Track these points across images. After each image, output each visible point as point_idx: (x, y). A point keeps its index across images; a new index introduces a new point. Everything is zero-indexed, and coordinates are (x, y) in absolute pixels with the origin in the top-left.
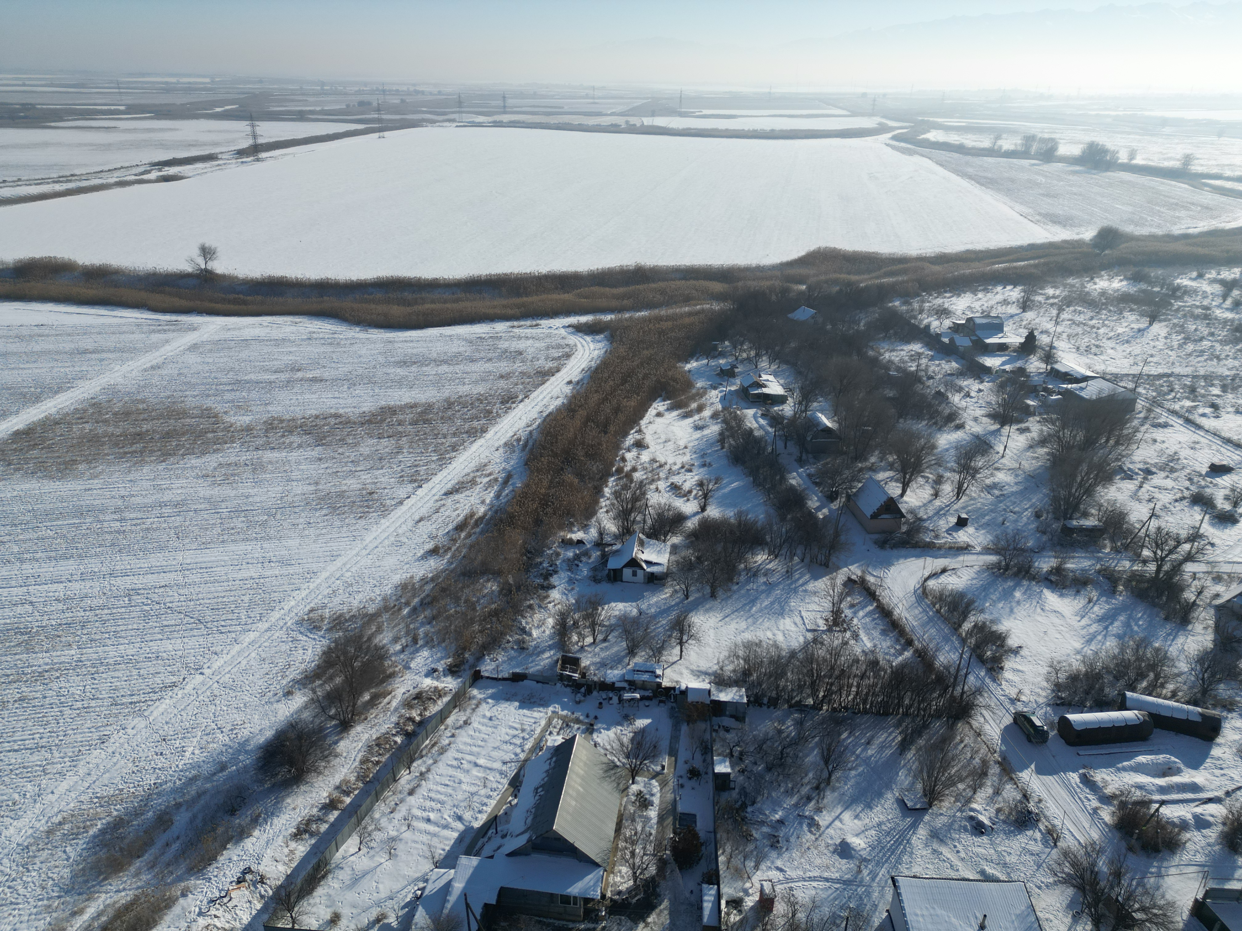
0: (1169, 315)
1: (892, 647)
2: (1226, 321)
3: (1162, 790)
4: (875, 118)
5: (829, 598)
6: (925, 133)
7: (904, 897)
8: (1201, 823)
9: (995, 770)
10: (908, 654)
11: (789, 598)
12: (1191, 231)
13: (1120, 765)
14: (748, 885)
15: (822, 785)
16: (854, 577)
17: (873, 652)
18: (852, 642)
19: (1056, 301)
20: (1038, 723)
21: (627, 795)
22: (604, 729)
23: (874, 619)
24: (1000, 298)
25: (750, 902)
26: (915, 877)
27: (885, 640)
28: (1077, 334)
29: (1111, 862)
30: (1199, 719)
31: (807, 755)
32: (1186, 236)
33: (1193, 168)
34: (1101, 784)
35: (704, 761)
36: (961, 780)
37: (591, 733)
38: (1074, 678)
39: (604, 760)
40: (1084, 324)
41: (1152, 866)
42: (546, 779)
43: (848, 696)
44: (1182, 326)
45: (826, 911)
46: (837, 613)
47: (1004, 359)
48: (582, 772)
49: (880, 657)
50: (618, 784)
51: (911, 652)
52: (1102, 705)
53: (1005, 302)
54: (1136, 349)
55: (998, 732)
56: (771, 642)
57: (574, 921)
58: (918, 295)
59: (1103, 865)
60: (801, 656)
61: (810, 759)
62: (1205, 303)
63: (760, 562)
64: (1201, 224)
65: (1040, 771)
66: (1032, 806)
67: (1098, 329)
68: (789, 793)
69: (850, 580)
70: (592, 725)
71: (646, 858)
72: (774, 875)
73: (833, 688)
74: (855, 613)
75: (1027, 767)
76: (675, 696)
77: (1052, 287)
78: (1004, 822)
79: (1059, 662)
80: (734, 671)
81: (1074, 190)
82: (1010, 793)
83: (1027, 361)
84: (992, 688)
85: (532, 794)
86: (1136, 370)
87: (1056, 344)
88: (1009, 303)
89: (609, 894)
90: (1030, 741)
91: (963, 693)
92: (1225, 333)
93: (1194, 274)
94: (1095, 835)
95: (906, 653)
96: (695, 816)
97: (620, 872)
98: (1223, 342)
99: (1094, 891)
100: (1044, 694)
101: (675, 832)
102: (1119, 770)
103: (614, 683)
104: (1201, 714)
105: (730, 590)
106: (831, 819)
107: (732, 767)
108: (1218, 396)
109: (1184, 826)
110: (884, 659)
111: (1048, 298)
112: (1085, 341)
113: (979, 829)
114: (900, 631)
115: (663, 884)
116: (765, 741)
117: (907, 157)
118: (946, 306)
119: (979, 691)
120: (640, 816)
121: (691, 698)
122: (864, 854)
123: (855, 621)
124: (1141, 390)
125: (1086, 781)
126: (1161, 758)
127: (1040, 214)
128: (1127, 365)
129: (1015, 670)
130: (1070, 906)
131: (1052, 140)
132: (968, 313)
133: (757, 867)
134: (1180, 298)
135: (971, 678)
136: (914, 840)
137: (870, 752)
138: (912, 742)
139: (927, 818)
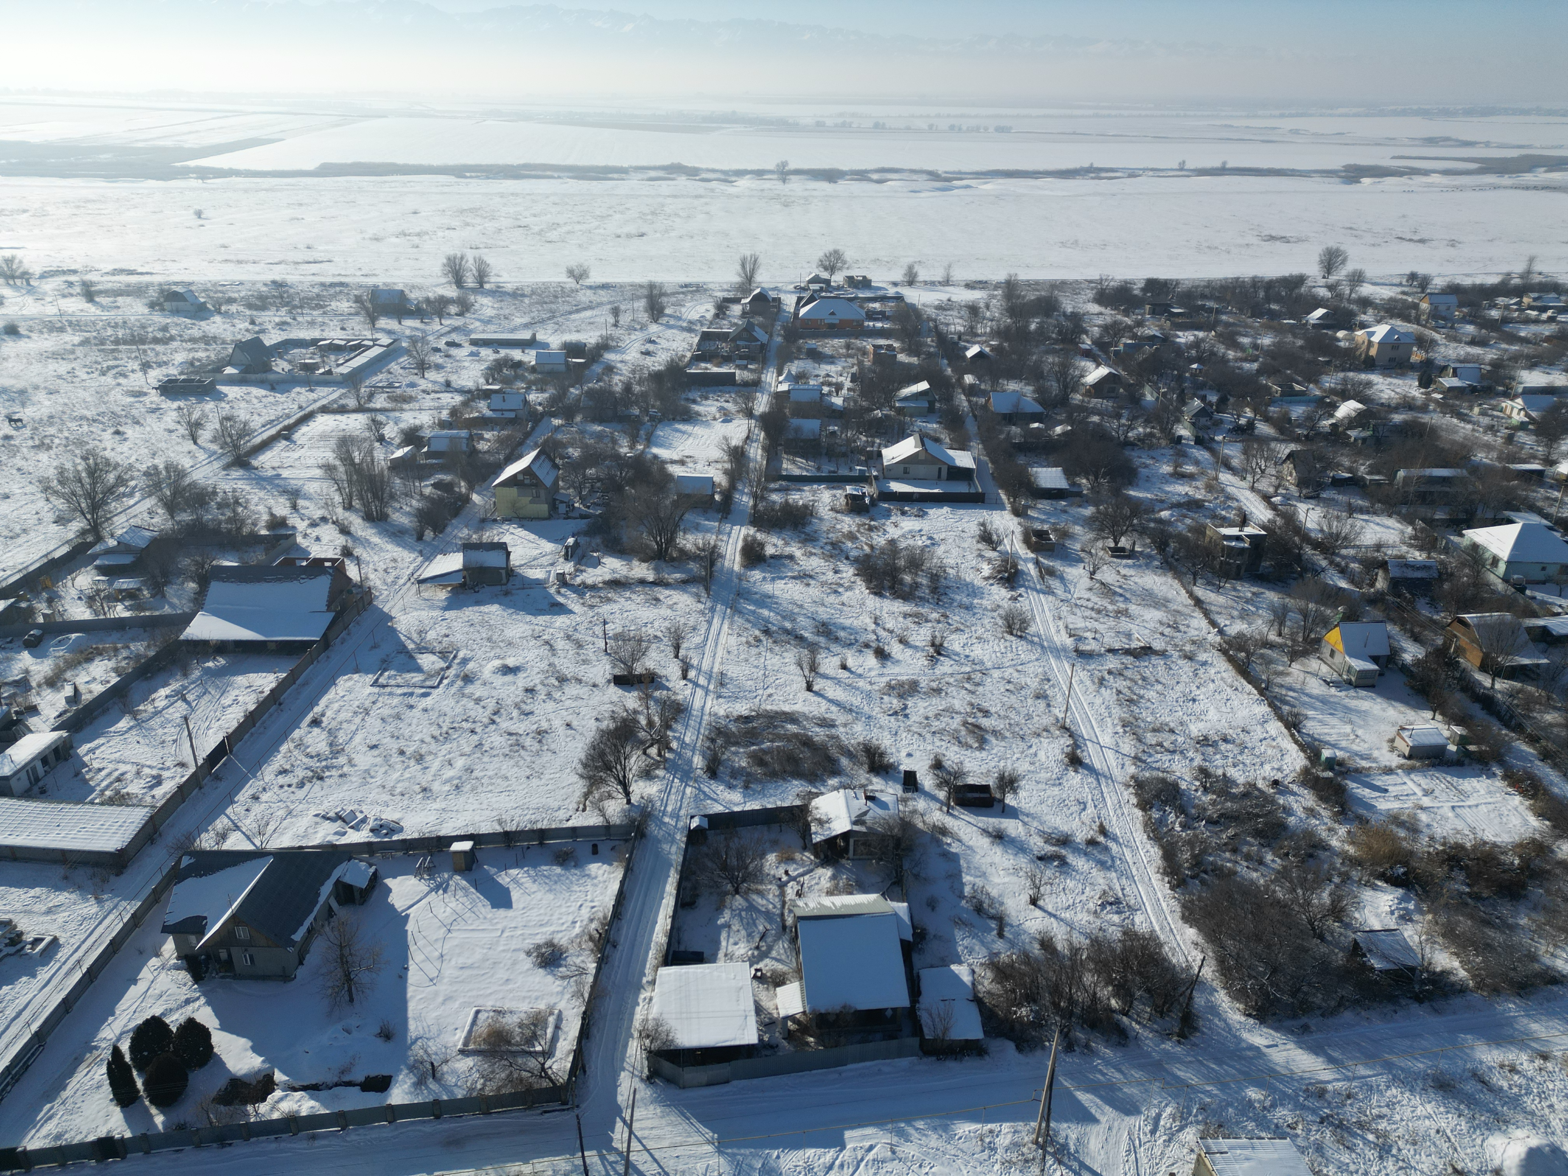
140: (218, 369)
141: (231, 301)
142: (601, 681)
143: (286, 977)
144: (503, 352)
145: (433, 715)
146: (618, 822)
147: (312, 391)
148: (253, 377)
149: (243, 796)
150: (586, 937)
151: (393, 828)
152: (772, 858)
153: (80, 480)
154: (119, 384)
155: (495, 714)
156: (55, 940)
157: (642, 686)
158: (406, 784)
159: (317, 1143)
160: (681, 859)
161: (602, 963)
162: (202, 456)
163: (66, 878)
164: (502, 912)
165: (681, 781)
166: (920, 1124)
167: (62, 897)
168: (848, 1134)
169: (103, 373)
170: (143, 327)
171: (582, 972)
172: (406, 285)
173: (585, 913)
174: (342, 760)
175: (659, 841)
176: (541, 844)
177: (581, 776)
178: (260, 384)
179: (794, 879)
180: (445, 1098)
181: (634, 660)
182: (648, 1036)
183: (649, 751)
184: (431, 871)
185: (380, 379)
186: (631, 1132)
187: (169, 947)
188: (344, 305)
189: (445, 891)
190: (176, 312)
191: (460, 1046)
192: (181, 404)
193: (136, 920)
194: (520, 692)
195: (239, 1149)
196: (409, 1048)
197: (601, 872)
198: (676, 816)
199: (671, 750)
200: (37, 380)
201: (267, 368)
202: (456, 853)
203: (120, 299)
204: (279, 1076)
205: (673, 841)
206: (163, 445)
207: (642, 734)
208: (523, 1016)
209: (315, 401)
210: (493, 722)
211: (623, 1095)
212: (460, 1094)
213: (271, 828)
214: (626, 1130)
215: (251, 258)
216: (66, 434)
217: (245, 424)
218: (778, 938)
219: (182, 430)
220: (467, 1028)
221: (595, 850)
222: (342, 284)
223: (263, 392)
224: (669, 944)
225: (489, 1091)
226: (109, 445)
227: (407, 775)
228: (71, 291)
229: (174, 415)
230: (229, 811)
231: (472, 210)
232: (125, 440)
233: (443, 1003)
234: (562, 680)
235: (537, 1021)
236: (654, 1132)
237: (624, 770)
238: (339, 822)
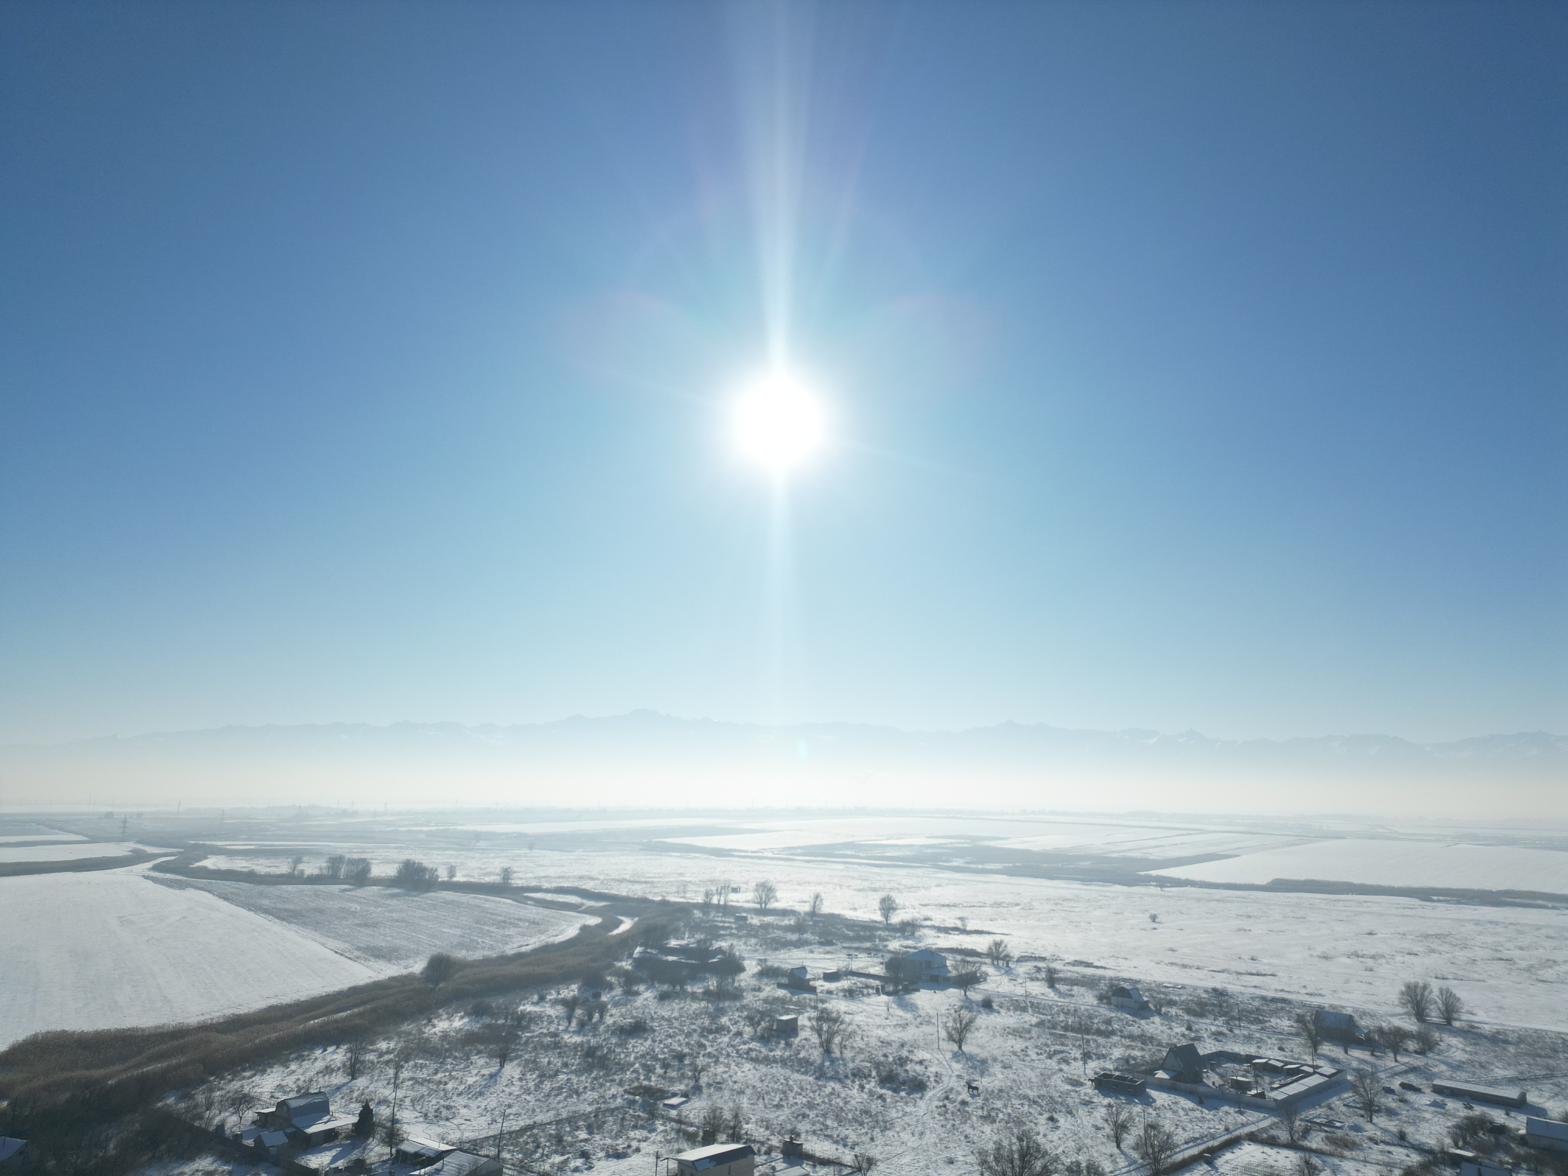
0: (518, 1050)
2: (576, 1046)
4: (126, 844)
6: (200, 860)
12: (523, 949)
19: (391, 1056)
24: (319, 1065)
28: (422, 1097)
32: (520, 956)
33: (513, 882)
40: (429, 1081)
44: (535, 1061)
47: (334, 1152)
53: (328, 1070)
54: (491, 1101)
58: (204, 1082)
62: (552, 1029)
64: (532, 940)
67: (446, 1083)
77: (384, 1040)
81: (395, 915)
83: (365, 1149)
86: (495, 1130)
87: (398, 1116)
88: (332, 1071)
92: (578, 1061)
93: (536, 998)
98: (578, 1072)
108: (586, 1140)
111: (381, 1055)
112: (433, 1103)
117: (177, 892)
118: (246, 1090)
124: (506, 1155)
127: (359, 949)
128: (485, 1125)
131: (363, 860)
132: (278, 1095)
134: (526, 1028)
140: (1151, 1072)
141: (1172, 1003)
144: (1478, 1110)
147: (1241, 1113)
148: (1183, 1085)
153: (1012, 1161)
154: (1061, 1070)
162: (1122, 1163)
169: (1050, 1057)
170: (1090, 1017)
172: (1356, 1010)
178: (1189, 1094)
185: (1317, 1113)
188: (1285, 1024)
190: (1121, 1007)
192: (1111, 1100)
200: (997, 1053)
201: (1198, 1079)
203: (1075, 988)
206: (1088, 1142)
209: (1243, 1125)
215: (1196, 964)
216: (1009, 1110)
217: (1169, 1136)
219: (1108, 1130)
222: (1284, 1000)
223: (1190, 1104)
226: (1042, 1129)
228: (1038, 976)
229: (1104, 1111)
231: (1437, 936)
232: (1057, 1128)
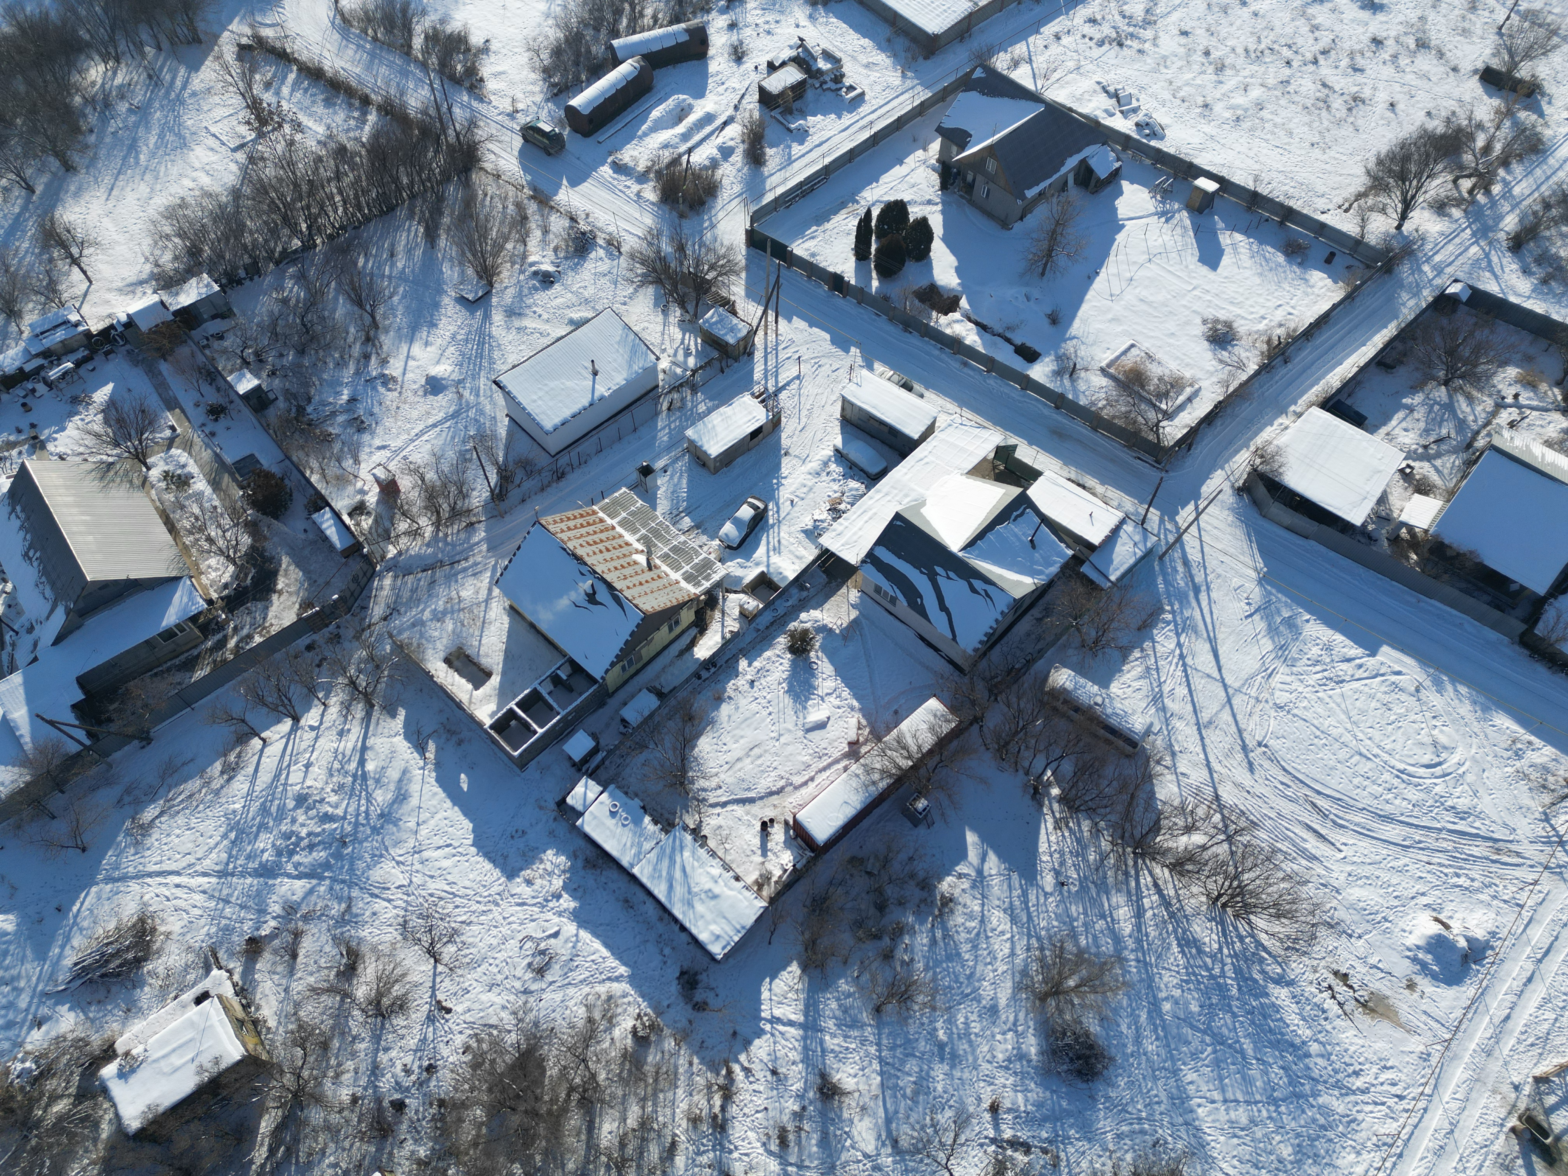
1: (349, 117)
3: (685, 137)
5: (231, 89)
7: (515, 392)
8: (726, 152)
9: (532, 208)
10: (372, 118)
11: (179, 116)
13: (640, 133)
14: (359, 484)
15: (372, 333)
16: (244, 41)
17: (330, 137)
18: (298, 137)
20: (547, 128)
21: (153, 486)
22: (56, 432)
23: (306, 90)
25: (372, 498)
26: (514, 367)
27: (335, 113)
29: (672, 239)
30: (685, 38)
31: (334, 310)
34: (631, 164)
35: (218, 390)
36: (506, 239)
37: (42, 446)
38: (557, 52)
39: (88, 466)
41: (703, 221)
42: (28, 537)
43: (336, 212)
45: (451, 455)
46: (255, 105)
48: (70, 499)
49: (343, 138)
50: (131, 482)
51: (374, 113)
52: (597, 71)
55: (515, 162)
56: (197, 193)
57: (195, 647)
59: (667, 248)
60: (247, 190)
61: (340, 313)
63: (100, 81)
65: (574, 183)
66: (583, 226)
68: (341, 364)
69: (242, 48)
70: (35, 438)
71: (228, 534)
72: (380, 456)
73: (313, 211)
74: (278, 93)
75: (559, 186)
76: (122, 335)
78: (566, 258)
79: (535, 40)
80: (176, 258)
82: (558, 224)
84: (484, 112)
85: (25, 565)
89: (215, 596)
90: (549, 154)
91: (458, 135)
94: (649, 220)
95: (369, 117)
96: (252, 456)
97: (209, 567)
99: (670, 278)
100: (538, 89)
101: (242, 488)
102: (641, 138)
103: (21, 369)
104: (687, 30)
105: (87, 146)
106: (402, 364)
107: (257, 375)
109: (714, 164)
110: (349, 139)
113: (547, 280)
114: (346, 91)
115: (268, 545)
116: (274, 322)
119: (472, 124)
120: (187, 498)
121: (144, 326)
122: (455, 376)
123: (285, 105)
125: (620, 168)
126: (671, 103)
129: (496, 75)
130: (656, 305)
133: (357, 461)
135: (457, 111)
136: (495, 331)
137: (400, 265)
138: (437, 227)
139: (494, 300)
142: (1466, 66)
143: (1005, 224)
145: (1260, 24)
146: (1373, 242)
149: (1049, 30)
150: (1265, 338)
151: (1156, 133)
152: (1512, 372)
155: (1324, 52)
156: (863, 94)
157: (1512, 96)
158: (1191, 90)
159: (966, 370)
160: (1411, 317)
161: (1263, 369)
163: (889, 41)
164: (1204, 270)
165: (1474, 234)
166: (1463, 689)
167: (882, 58)
168: (1385, 649)
171: (1241, 366)
173: (1279, 315)
174: (1148, 34)
175: (1402, 286)
176: (1282, 223)
177: (1368, 172)
179: (1520, 407)
180: (1070, 397)
181: (1528, 55)
182: (1262, 457)
183: (1461, 181)
184: (1166, 194)
186: (1196, 519)
187: (935, 146)
189: (1167, 221)
191: (1103, 364)
193: (921, 110)
194: (1366, 39)
195: (914, 340)
196: (1065, 341)
197: (1321, 284)
198: (1439, 270)
199: (1487, 192)
202: (1198, 189)
204: (964, 303)
205: (1416, 294)
207: (1468, 158)
208: (1167, 372)
210: (1315, 62)
211: (1208, 488)
212: (1083, 402)
213: (1056, 76)
214: (1194, 515)
218: (1455, 451)
220: (1117, 354)
221: (1329, 259)
224: (1339, 391)
225: (1105, 414)
227: (1198, 81)
230: (1031, 39)
233: (1111, 321)
234: (1422, 44)
235: (1176, 385)
236: (1215, 531)
237: (1418, 189)
238: (1114, 101)
